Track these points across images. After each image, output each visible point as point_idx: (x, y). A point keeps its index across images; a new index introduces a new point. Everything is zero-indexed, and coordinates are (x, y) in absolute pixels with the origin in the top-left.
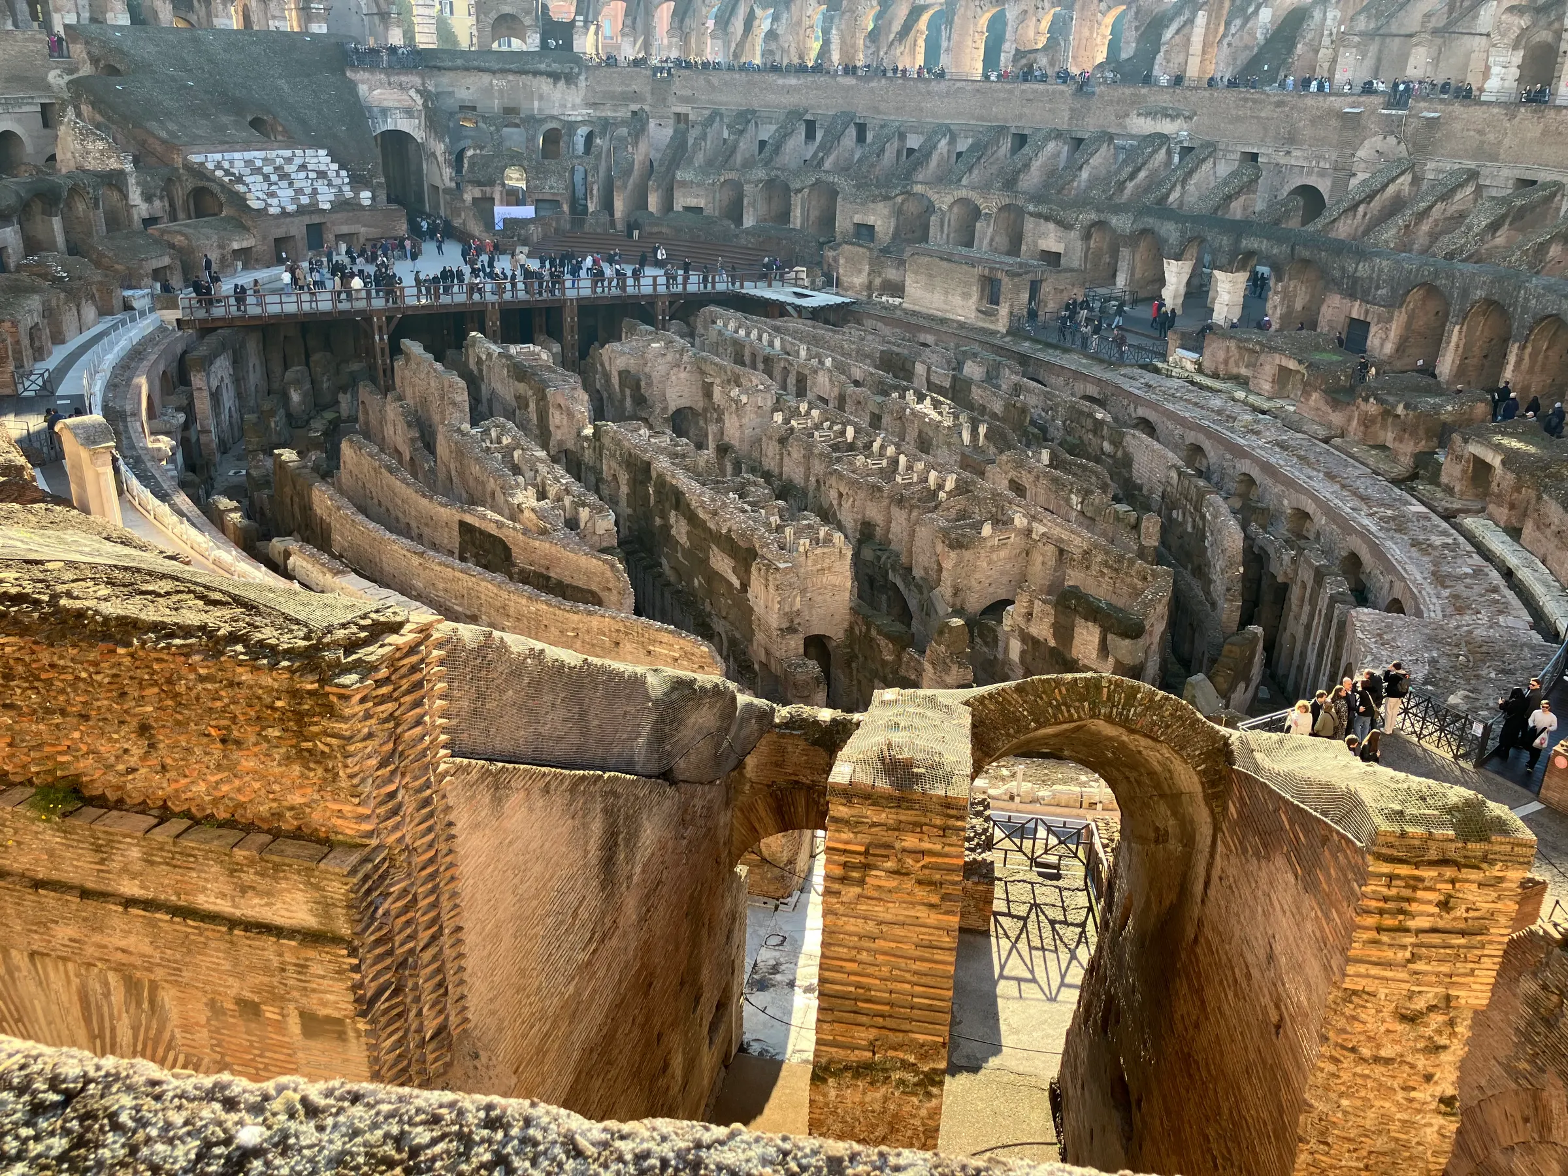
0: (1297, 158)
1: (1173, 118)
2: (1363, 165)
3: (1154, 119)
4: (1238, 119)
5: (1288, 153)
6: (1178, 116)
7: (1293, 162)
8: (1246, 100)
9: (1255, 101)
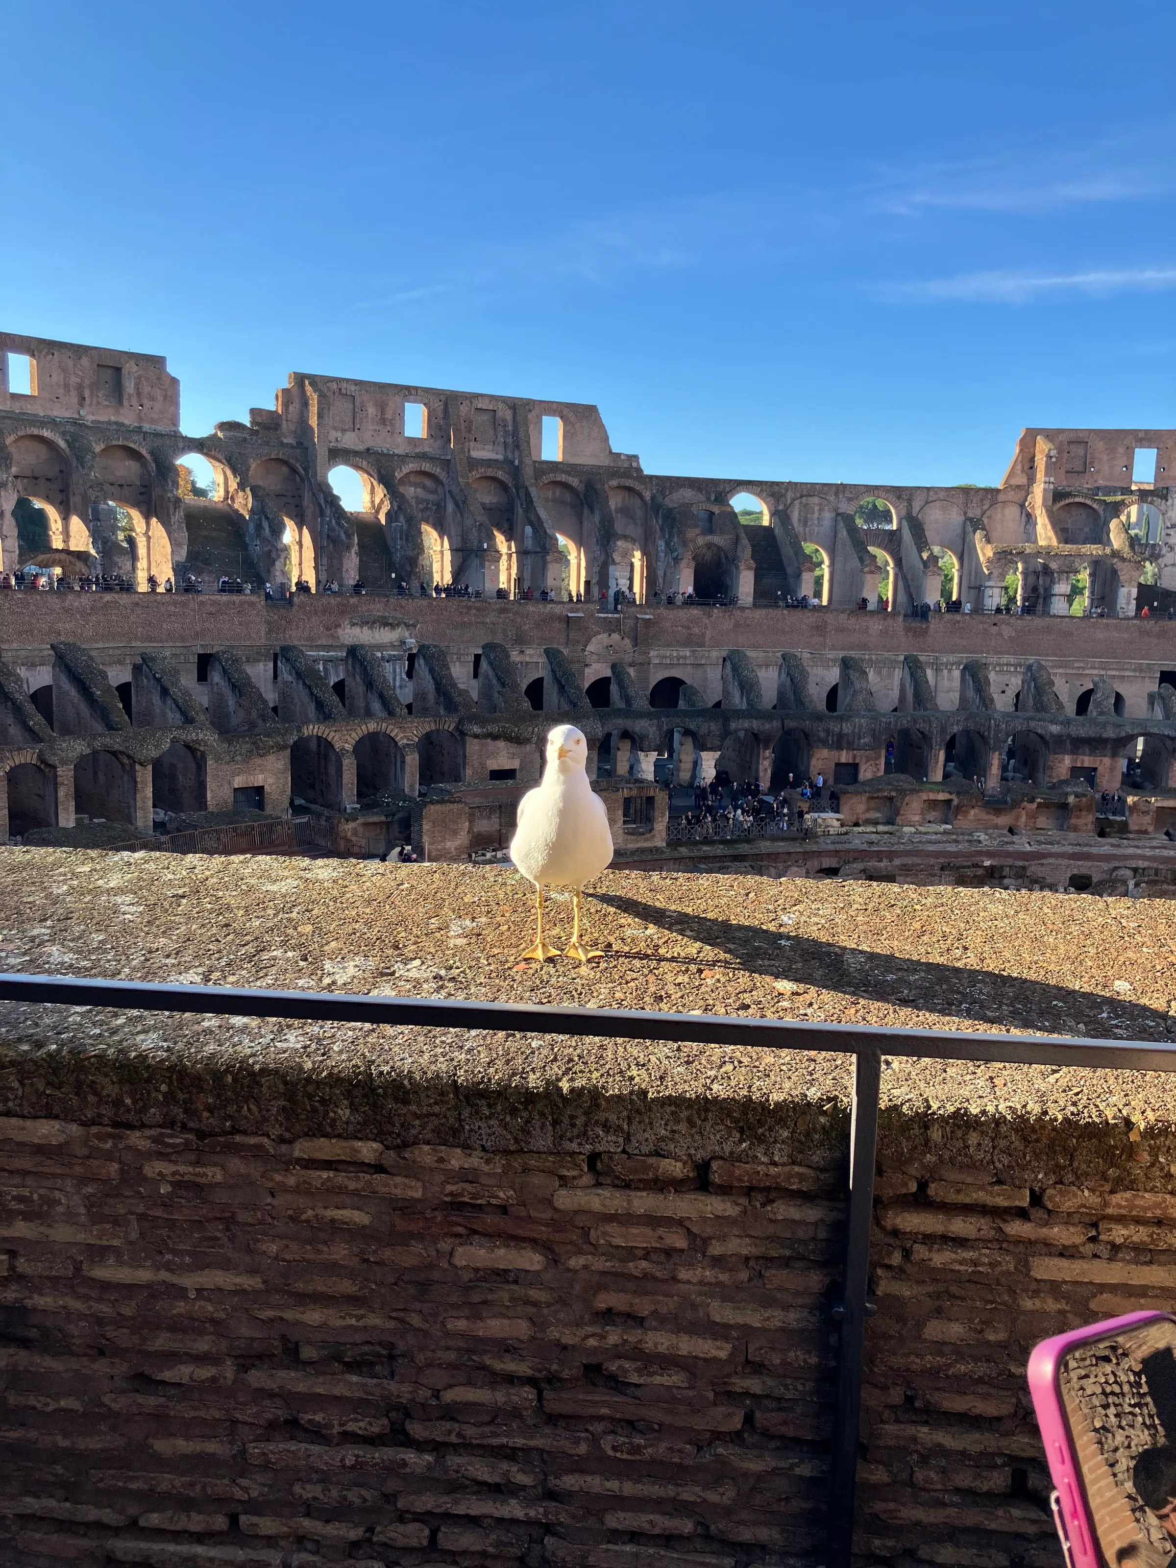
0: (531, 656)
1: (393, 626)
2: (595, 657)
3: (371, 628)
4: (464, 625)
5: (522, 652)
6: (398, 625)
7: (528, 659)
8: (469, 608)
9: (478, 609)
